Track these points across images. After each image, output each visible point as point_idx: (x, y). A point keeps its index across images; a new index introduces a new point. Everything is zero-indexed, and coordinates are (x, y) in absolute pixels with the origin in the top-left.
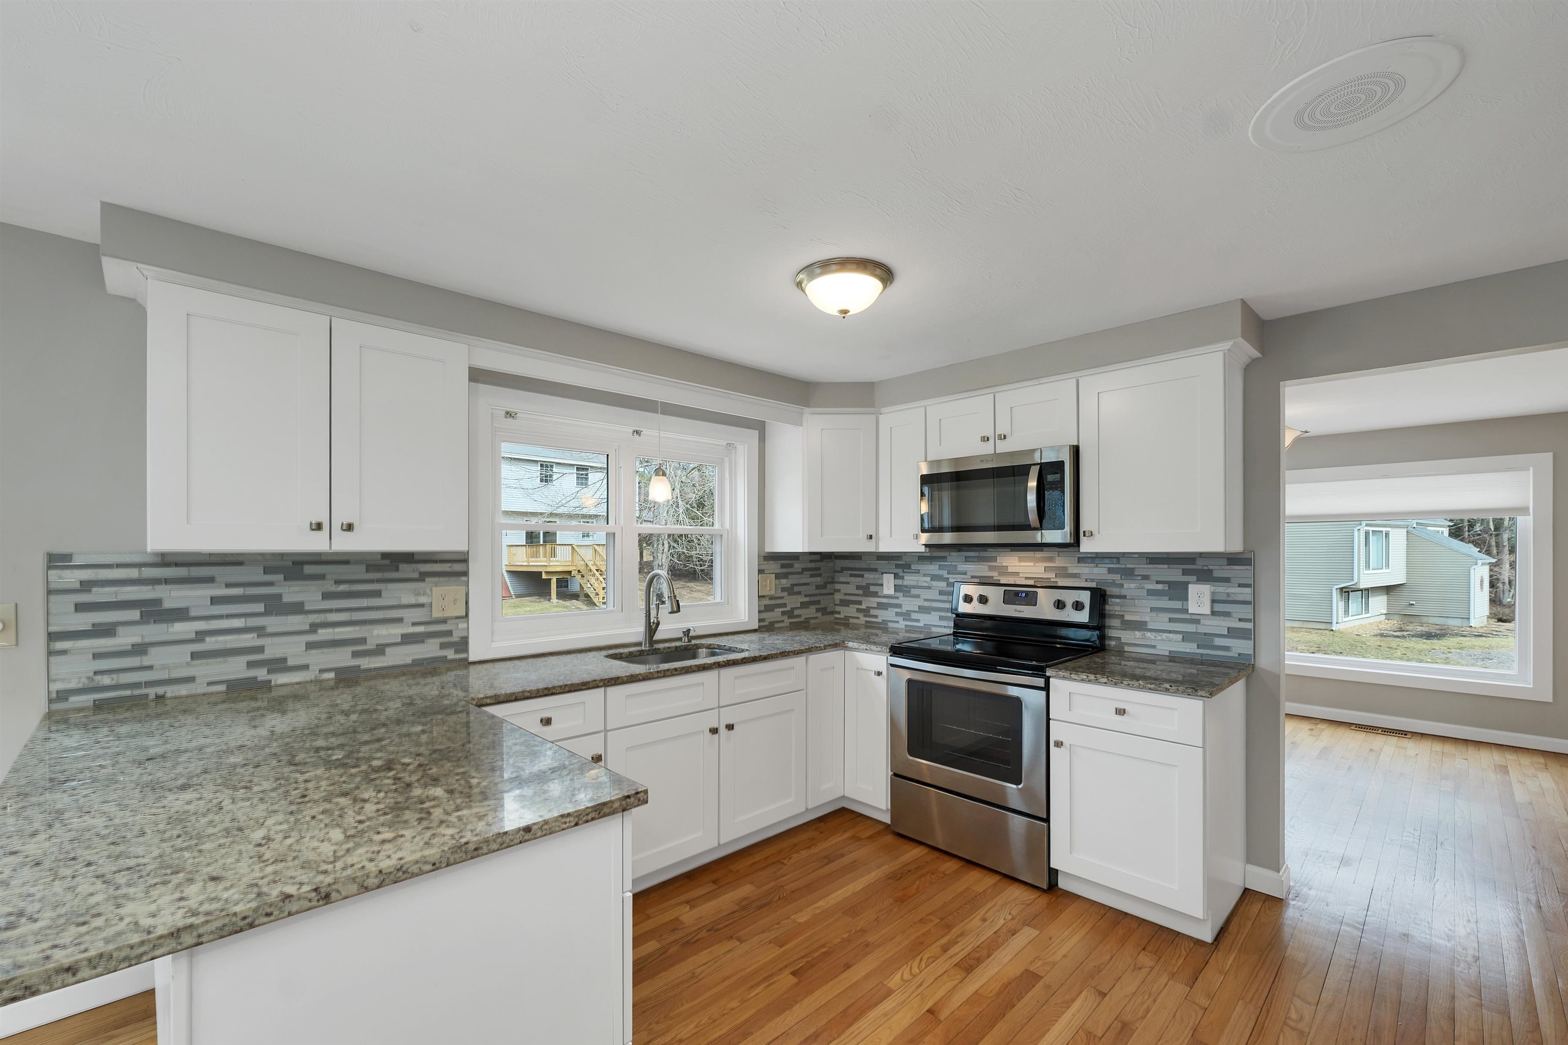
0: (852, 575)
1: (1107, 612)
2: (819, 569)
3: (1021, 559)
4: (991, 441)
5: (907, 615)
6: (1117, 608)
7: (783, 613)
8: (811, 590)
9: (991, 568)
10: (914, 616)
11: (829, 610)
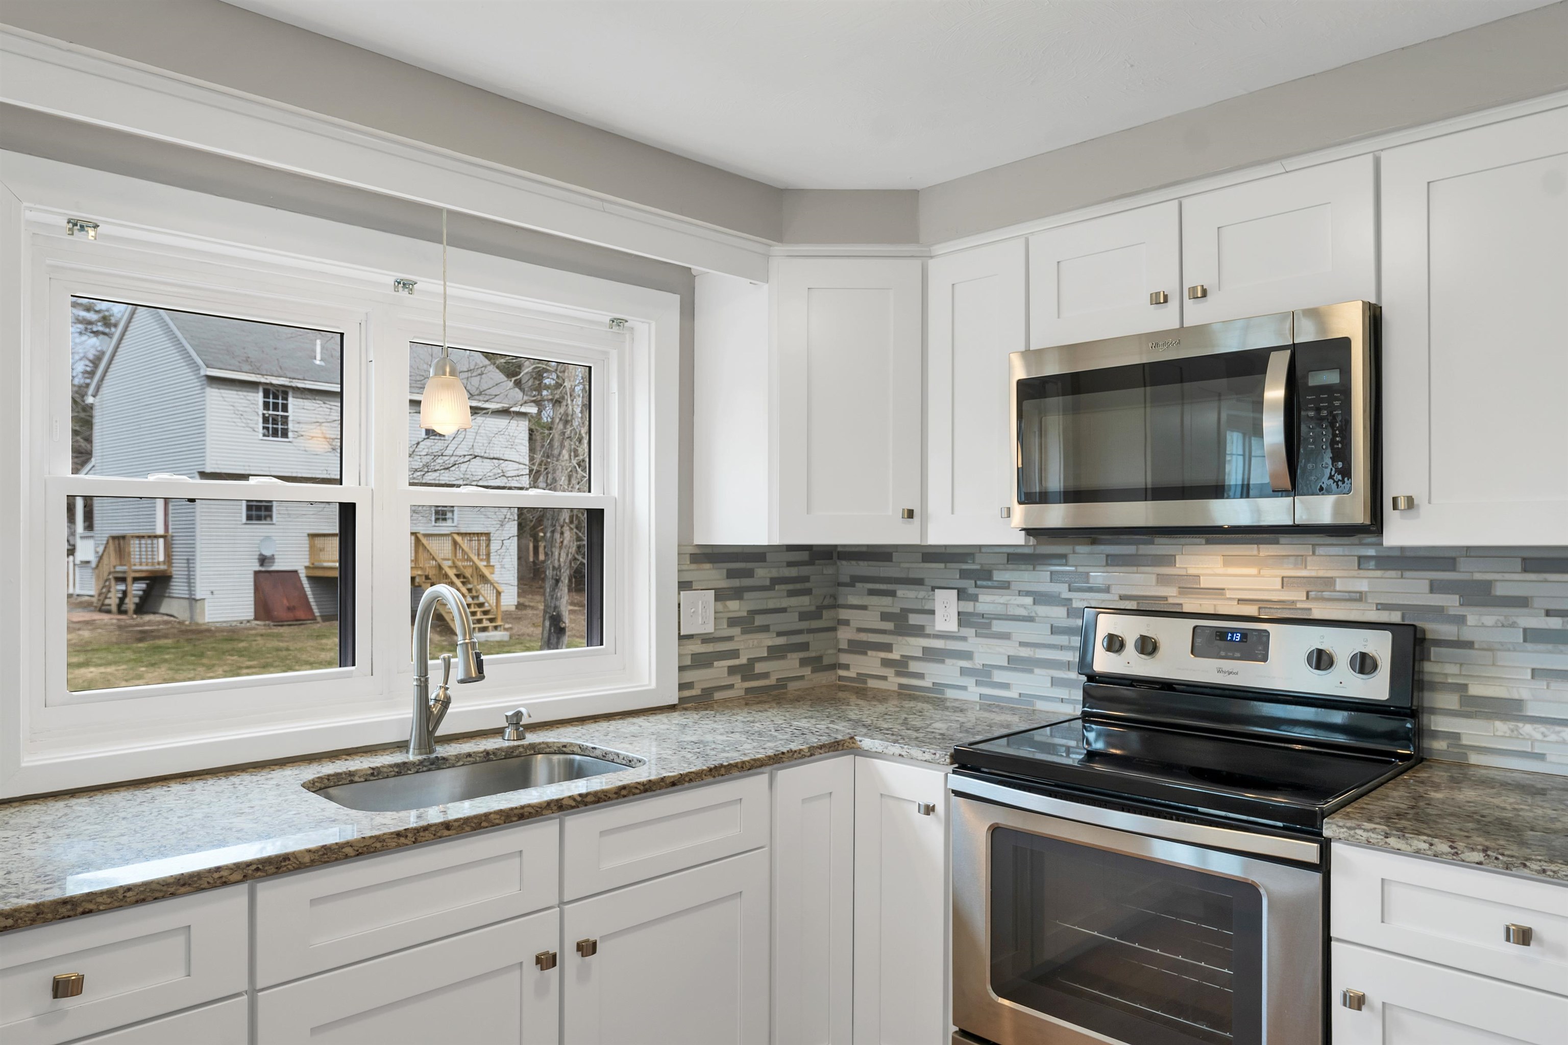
0: (872, 593)
1: (1427, 678)
2: (806, 579)
3: (1228, 561)
4: (1174, 303)
5: (983, 675)
6: (1451, 669)
7: (732, 670)
8: (791, 621)
9: (1162, 580)
10: (999, 676)
11: (826, 661)
